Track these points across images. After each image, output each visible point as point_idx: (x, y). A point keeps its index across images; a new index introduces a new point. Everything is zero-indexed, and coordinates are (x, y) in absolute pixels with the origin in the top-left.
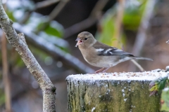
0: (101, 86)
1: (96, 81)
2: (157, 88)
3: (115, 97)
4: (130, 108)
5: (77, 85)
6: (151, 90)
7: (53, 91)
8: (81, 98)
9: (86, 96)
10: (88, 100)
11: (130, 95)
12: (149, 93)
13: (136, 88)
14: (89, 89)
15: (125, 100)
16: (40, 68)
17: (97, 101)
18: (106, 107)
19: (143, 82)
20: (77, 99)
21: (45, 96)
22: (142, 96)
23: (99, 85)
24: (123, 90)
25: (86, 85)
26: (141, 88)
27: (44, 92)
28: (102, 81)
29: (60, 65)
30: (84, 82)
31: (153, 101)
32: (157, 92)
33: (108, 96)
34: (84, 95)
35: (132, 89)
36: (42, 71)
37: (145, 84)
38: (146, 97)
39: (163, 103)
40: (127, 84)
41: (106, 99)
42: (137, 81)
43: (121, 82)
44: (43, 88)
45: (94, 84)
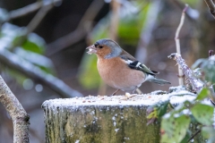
0: (86, 113)
1: (80, 107)
2: (156, 114)
3: (104, 126)
4: (123, 140)
5: (55, 113)
6: (149, 117)
7: (27, 120)
8: (62, 129)
9: (68, 126)
10: (69, 130)
11: (123, 124)
12: (146, 121)
13: (131, 115)
14: (71, 117)
15: (116, 130)
16: (10, 91)
17: (82, 132)
18: (93, 139)
19: (139, 107)
20: (56, 130)
21: (16, 127)
22: (137, 125)
23: (83, 112)
24: (114, 118)
25: (68, 112)
26: (136, 114)
27: (15, 122)
28: (87, 107)
29: (39, 88)
30: (65, 109)
31: (151, 130)
32: (156, 120)
33: (95, 125)
34: (65, 124)
35: (125, 117)
36: (12, 95)
37: (141, 110)
38: (143, 126)
39: (163, 133)
40: (119, 109)
41: (92, 129)
42: (131, 106)
43: (111, 107)
44: (14, 117)
45: (78, 111)
